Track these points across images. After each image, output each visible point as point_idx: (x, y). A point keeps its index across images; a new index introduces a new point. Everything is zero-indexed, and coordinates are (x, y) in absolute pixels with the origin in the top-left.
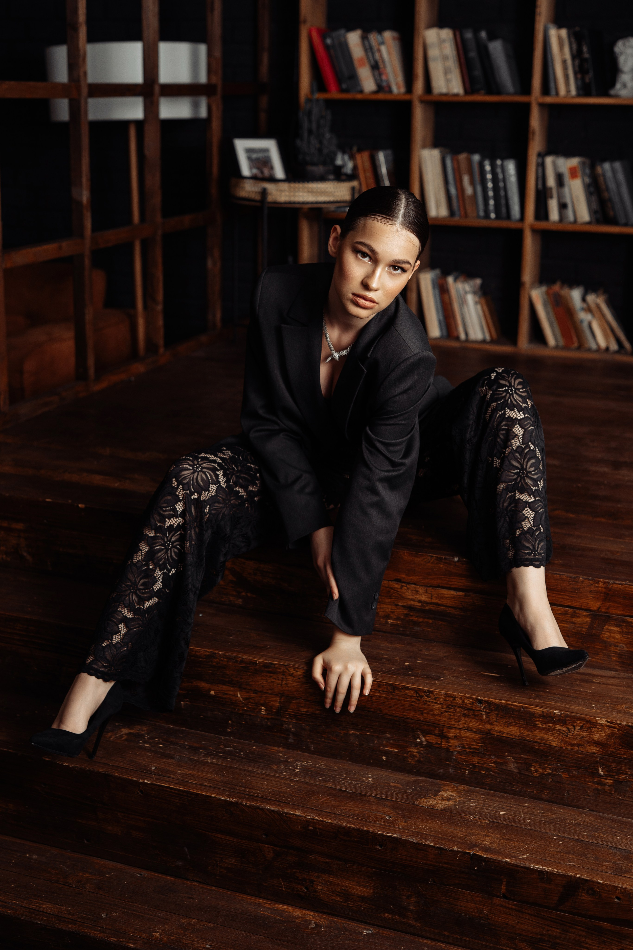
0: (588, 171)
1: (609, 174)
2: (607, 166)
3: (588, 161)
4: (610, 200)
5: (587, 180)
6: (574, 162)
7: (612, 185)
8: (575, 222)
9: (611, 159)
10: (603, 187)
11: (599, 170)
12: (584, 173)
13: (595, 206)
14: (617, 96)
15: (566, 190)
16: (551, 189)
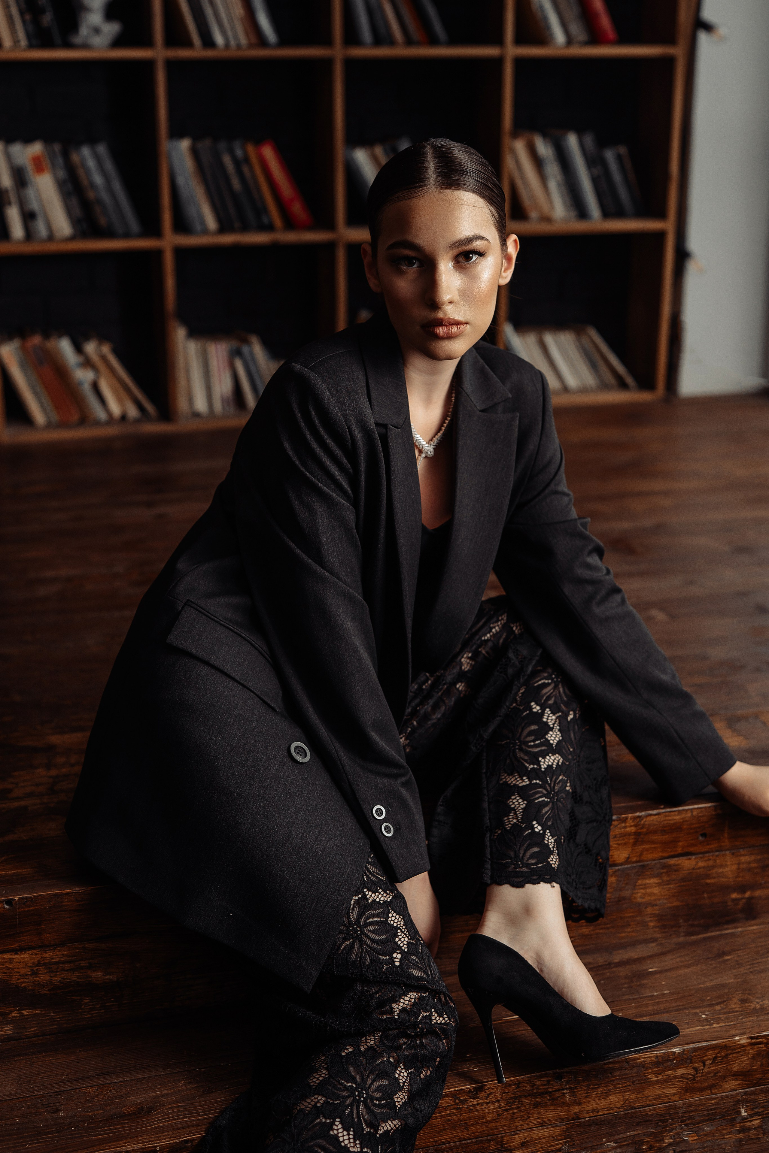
0: (60, 161)
1: (91, 163)
2: (86, 151)
3: (57, 147)
4: (99, 201)
5: (62, 174)
6: (36, 148)
7: (98, 179)
8: (51, 237)
9: (92, 141)
10: (85, 182)
11: (75, 158)
12: (54, 166)
13: (78, 212)
14: (85, 46)
15: (30, 192)
16: (7, 191)
